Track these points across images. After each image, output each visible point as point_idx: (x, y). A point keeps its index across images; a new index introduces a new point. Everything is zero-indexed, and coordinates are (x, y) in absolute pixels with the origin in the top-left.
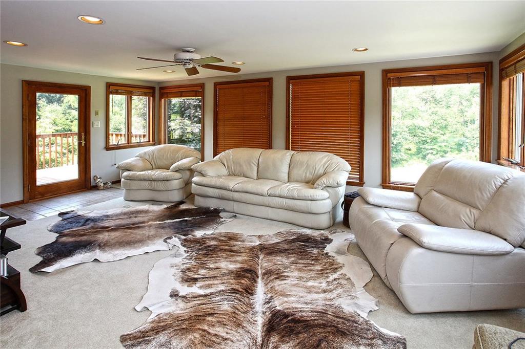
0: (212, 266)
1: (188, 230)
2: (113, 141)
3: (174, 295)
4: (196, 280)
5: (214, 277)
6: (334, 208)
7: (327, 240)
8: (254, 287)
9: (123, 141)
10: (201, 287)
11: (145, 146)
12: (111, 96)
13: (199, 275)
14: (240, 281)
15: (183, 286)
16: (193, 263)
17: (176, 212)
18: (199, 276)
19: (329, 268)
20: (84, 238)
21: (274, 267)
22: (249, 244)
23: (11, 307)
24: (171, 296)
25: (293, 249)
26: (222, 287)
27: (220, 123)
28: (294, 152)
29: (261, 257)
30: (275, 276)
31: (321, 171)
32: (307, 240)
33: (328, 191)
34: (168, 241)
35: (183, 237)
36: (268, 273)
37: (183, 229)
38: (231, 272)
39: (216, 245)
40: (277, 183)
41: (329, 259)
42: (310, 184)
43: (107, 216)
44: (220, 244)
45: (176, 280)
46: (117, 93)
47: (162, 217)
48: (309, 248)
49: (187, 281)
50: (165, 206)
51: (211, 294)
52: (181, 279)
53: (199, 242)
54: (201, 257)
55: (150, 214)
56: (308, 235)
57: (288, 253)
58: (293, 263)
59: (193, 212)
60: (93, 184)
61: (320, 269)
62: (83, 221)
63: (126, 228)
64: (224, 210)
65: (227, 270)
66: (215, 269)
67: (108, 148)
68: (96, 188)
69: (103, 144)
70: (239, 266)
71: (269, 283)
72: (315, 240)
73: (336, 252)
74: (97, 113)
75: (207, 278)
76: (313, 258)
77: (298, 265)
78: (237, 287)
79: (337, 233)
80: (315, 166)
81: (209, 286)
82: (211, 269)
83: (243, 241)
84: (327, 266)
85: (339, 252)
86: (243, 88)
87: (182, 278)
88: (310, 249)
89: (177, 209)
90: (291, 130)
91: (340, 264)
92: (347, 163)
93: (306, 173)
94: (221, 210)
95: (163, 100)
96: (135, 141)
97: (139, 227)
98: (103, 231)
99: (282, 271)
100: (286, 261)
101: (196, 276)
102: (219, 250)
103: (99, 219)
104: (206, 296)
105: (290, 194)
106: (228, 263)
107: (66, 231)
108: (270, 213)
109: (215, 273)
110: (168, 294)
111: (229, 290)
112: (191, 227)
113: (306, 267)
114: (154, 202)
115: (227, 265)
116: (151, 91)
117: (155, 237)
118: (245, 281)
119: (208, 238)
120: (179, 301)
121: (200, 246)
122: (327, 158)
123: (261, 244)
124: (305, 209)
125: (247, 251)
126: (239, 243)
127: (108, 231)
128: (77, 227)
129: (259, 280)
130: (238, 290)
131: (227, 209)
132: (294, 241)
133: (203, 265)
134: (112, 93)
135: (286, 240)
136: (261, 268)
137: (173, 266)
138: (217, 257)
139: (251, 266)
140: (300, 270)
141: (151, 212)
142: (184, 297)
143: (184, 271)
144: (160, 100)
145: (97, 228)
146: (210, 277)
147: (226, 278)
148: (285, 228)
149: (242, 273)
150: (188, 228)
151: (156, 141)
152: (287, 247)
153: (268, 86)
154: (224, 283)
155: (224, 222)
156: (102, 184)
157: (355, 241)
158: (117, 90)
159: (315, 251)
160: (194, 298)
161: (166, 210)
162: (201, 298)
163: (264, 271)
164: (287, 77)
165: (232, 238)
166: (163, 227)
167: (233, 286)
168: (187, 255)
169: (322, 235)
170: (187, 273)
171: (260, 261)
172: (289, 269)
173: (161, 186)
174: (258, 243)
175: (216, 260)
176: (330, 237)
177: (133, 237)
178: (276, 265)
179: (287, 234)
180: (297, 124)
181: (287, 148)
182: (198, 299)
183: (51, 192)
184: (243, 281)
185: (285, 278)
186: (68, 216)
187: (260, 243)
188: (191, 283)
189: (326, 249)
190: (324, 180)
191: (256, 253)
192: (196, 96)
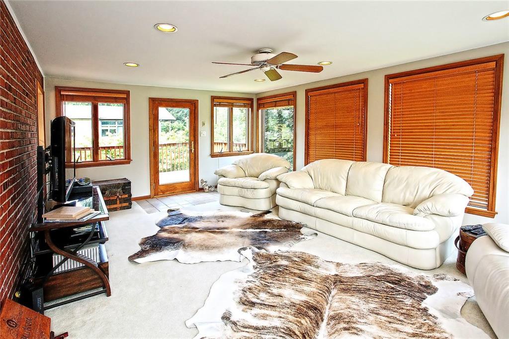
0: (275, 291)
1: (264, 243)
2: (217, 149)
3: (226, 318)
4: (253, 304)
5: (273, 306)
6: (444, 243)
7: (429, 289)
8: (315, 333)
9: (225, 149)
10: (255, 316)
11: (244, 154)
12: (215, 108)
13: (258, 299)
14: (299, 320)
15: (238, 308)
16: (258, 283)
17: (259, 221)
18: (258, 301)
19: (427, 335)
20: (176, 236)
21: (346, 312)
22: (323, 272)
23: (102, 290)
24: (223, 318)
25: (376, 291)
26: (277, 323)
27: (311, 132)
28: (392, 166)
29: (334, 292)
30: (345, 325)
31: (426, 193)
32: (399, 281)
33: (434, 220)
34: (242, 252)
35: (257, 250)
36: (336, 318)
37: (258, 241)
38: (293, 305)
39: (287, 266)
40: (366, 202)
41: (428, 319)
42: (409, 208)
43: (201, 217)
44: (291, 265)
45: (234, 299)
46: (220, 105)
47: (245, 226)
48: (399, 294)
49: (244, 304)
50: (251, 214)
51: (264, 328)
52: (239, 300)
53: (270, 259)
54: (267, 277)
55: (236, 220)
56: (401, 274)
57: (370, 294)
58: (372, 312)
59: (275, 223)
60: (200, 186)
61: (411, 331)
62: (181, 219)
63: (212, 232)
64: (306, 226)
65: (289, 300)
66: (276, 296)
67: (213, 155)
68: (202, 190)
69: (208, 152)
70: (304, 298)
71: (334, 333)
72: (410, 285)
73: (441, 311)
74: (204, 124)
75: (265, 305)
76: (404, 311)
77: (379, 317)
78: (295, 328)
79: (445, 281)
80: (418, 184)
81: (264, 317)
82: (273, 295)
83: (318, 267)
84: (423, 330)
85: (446, 312)
86: (335, 93)
87: (241, 299)
88: (401, 296)
89: (261, 219)
90: (390, 139)
91: (445, 333)
92: (466, 183)
93: (405, 194)
94: (303, 225)
95: (260, 111)
96: (236, 150)
97: (222, 233)
98: (192, 231)
99: (354, 320)
100: (364, 307)
101: (254, 300)
102: (288, 272)
103: (194, 219)
104: (257, 328)
105: (380, 218)
106: (292, 292)
107: (167, 227)
108: (357, 237)
109: (276, 301)
110: (221, 315)
111: (284, 329)
112: (268, 240)
113: (390, 322)
114: (244, 208)
115: (292, 294)
116: (249, 102)
117: (232, 246)
118: (305, 322)
119: (282, 256)
120: (229, 326)
121: (270, 264)
122: (435, 175)
123: (337, 275)
124: (399, 240)
125: (319, 280)
126: (312, 268)
127: (196, 232)
128: (176, 224)
129: (323, 325)
130: (294, 332)
131: (309, 224)
132: (379, 279)
133: (265, 288)
134: (215, 105)
135: (369, 276)
136: (329, 309)
137: (236, 282)
138: (283, 281)
139: (318, 302)
140: (380, 324)
141: (238, 218)
142: (235, 323)
143: (245, 290)
144: (258, 110)
145: (189, 228)
146: (269, 305)
147: (286, 310)
148: (372, 259)
149: (305, 309)
150: (265, 241)
151: (254, 150)
152: (369, 285)
153: (363, 89)
154: (281, 317)
155: (303, 239)
156: (207, 187)
157: (474, 299)
158: (220, 103)
159: (408, 301)
160: (244, 327)
161: (251, 218)
162: (251, 330)
163: (332, 313)
164: (385, 76)
165: (307, 260)
166: (242, 236)
167: (290, 325)
168: (256, 271)
169: (422, 278)
170: (248, 294)
171: (330, 298)
172: (364, 320)
173: (248, 193)
174: (334, 272)
175: (282, 284)
176: (435, 283)
177: (213, 242)
178: (349, 308)
179: (372, 266)
180: (397, 132)
181: (385, 161)
182: (247, 330)
183: (169, 191)
184: (303, 321)
185: (358, 332)
186: (173, 213)
187: (337, 273)
188: (247, 307)
189: (424, 301)
190: (428, 204)
191: (328, 286)
192: (289, 105)
